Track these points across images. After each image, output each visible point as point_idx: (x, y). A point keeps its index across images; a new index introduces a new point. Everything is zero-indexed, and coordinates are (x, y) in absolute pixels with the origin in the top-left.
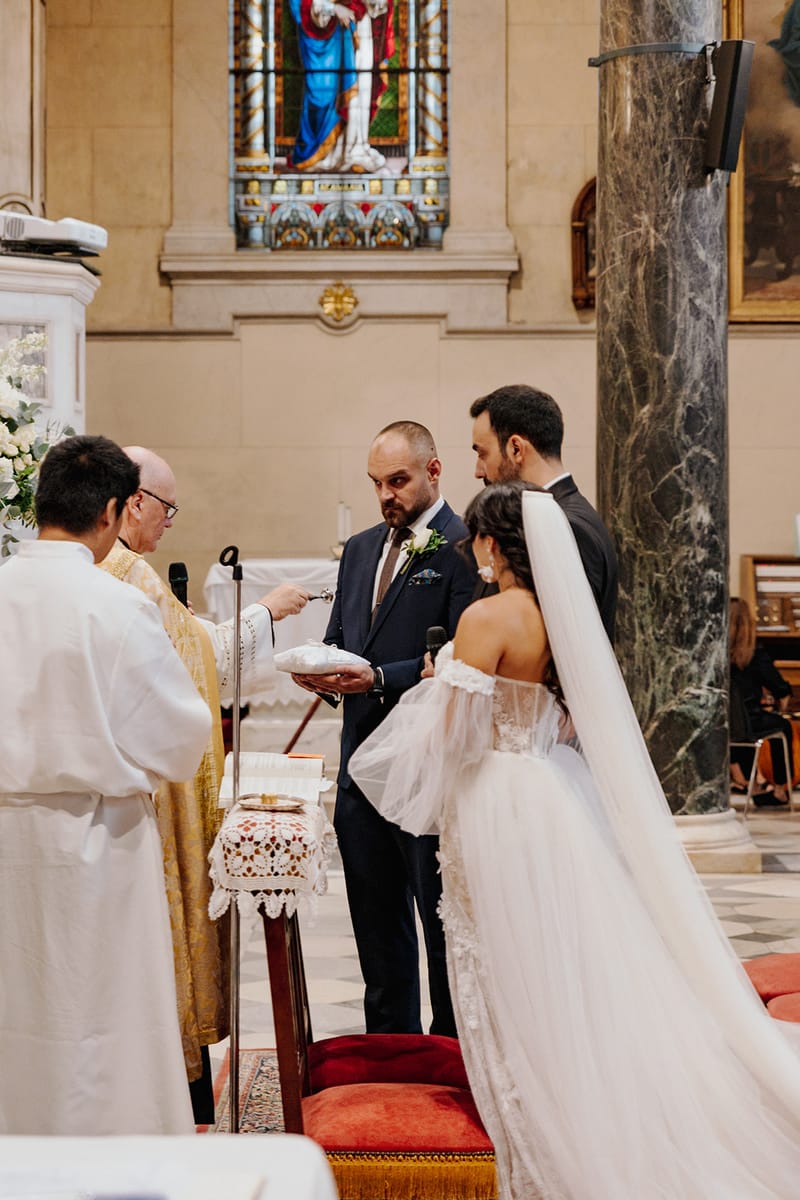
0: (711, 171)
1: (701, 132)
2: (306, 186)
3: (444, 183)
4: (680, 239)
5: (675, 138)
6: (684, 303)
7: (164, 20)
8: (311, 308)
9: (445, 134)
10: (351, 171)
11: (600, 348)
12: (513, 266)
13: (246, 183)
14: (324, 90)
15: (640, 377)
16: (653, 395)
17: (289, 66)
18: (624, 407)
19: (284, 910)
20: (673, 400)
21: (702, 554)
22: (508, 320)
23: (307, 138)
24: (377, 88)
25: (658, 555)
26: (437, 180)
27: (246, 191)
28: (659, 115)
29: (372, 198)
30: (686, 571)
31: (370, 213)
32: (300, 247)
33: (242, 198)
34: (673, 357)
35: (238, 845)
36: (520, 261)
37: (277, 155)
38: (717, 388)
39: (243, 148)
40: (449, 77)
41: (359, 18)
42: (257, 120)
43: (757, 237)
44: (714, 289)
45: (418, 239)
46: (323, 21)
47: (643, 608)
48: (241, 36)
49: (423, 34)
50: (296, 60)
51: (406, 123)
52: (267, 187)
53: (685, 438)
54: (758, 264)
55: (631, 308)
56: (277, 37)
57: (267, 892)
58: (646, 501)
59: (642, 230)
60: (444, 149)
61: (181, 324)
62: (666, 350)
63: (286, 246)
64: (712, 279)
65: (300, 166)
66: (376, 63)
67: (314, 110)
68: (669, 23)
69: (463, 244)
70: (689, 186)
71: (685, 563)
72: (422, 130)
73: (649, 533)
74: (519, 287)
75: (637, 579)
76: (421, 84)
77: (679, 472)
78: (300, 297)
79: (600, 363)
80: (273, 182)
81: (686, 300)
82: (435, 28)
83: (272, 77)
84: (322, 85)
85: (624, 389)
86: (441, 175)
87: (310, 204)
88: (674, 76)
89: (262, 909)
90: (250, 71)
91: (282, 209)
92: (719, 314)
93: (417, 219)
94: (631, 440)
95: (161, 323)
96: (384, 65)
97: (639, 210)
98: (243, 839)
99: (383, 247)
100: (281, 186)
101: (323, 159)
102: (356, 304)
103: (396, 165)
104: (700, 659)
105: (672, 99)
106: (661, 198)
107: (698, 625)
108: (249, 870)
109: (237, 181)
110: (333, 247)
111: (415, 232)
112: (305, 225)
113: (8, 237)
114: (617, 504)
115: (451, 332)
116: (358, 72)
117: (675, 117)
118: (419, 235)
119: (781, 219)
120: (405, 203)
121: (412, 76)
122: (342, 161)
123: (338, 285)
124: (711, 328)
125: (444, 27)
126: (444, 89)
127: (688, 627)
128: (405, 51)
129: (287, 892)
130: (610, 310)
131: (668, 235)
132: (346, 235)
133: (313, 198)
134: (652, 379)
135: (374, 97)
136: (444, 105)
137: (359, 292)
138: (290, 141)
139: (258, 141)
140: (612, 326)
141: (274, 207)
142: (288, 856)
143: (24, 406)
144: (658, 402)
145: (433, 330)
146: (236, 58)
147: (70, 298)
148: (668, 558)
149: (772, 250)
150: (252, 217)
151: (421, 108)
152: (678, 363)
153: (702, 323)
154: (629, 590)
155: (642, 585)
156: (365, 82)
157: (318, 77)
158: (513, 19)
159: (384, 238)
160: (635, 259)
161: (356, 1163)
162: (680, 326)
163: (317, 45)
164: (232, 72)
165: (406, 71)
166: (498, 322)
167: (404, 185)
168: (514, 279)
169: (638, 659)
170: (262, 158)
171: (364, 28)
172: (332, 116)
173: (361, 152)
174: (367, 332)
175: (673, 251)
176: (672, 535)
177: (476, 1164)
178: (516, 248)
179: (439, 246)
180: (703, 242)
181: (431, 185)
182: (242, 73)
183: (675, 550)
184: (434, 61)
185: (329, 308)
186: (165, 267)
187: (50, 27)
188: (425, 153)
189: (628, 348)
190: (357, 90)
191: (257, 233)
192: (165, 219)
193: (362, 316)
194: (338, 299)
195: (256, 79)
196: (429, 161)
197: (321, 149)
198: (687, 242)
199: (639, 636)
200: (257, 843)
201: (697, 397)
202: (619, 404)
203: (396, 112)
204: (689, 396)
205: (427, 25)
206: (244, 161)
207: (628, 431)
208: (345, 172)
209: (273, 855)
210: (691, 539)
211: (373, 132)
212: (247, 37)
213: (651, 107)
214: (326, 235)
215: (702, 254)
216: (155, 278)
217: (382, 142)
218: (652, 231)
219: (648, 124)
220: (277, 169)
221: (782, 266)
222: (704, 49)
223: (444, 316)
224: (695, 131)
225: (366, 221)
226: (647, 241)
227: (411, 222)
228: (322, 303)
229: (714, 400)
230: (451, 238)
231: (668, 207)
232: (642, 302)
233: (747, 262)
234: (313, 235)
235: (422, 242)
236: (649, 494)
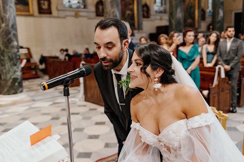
6: (9, 5)
15: (2, 19)
16: (5, 22)
20: (9, 23)
21: (16, 50)
25: (9, 51)
44: (13, 3)
53: (11, 30)
62: (6, 14)
73: (7, 47)
77: (11, 36)
94: (1, 30)
104: (18, 68)
107: (17, 62)
124: (13, 10)
127: (15, 63)
134: (4, 19)
148: (11, 51)
152: (9, 16)
154: (4, 56)
162: (8, 10)
176: (11, 47)
210: (14, 48)
236: (6, 40)
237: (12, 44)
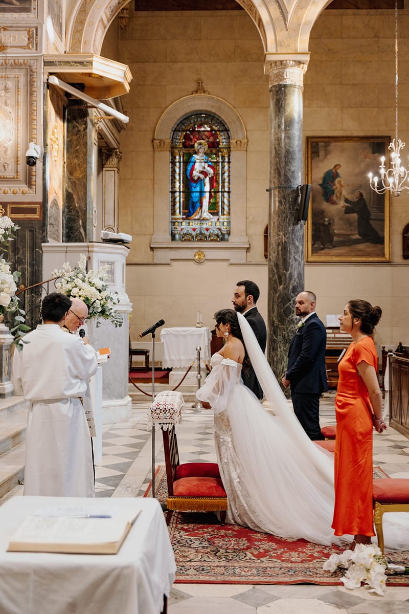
0: (300, 220)
1: (297, 210)
2: (191, 223)
3: (229, 223)
4: (291, 239)
5: (290, 211)
6: (292, 257)
7: (152, 178)
8: (192, 257)
9: (229, 210)
10: (203, 220)
11: (269, 269)
12: (248, 246)
13: (174, 223)
14: (196, 197)
15: (280, 278)
16: (283, 282)
17: (186, 191)
18: (275, 286)
19: (168, 429)
20: (289, 284)
22: (246, 261)
23: (191, 210)
24: (211, 197)
25: (285, 327)
26: (227, 222)
27: (174, 225)
28: (285, 205)
29: (209, 227)
30: (292, 332)
31: (209, 231)
32: (189, 240)
33: (173, 227)
34: (289, 272)
35: (155, 410)
36: (250, 245)
37: (183, 215)
38: (301, 281)
39: (173, 213)
40: (231, 194)
41: (206, 177)
42: (178, 205)
43: (316, 238)
44: (300, 253)
45: (222, 238)
46: (196, 178)
47: (280, 342)
48: (173, 182)
49: (223, 182)
50: (188, 189)
51: (219, 206)
52: (180, 224)
53: (292, 294)
54: (316, 246)
55: (278, 259)
56: (183, 182)
57: (164, 424)
58: (281, 312)
59: (281, 237)
60: (229, 213)
61: (156, 262)
62: (287, 270)
63: (185, 240)
64: (300, 250)
65: (189, 218)
66: (210, 190)
67: (193, 203)
68: (288, 179)
69: (234, 240)
70: (294, 225)
71: (292, 329)
72: (223, 208)
73: (282, 321)
74: (249, 252)
75: (279, 334)
76: (223, 196)
77: (290, 304)
78: (189, 254)
79: (269, 274)
80: (182, 222)
81: (292, 256)
82: (227, 180)
83: (182, 193)
84: (195, 196)
85: (275, 281)
86: (228, 221)
87: (192, 229)
88: (289, 194)
89: (162, 428)
90: (176, 192)
91: (184, 230)
92: (302, 260)
93: (222, 233)
94: (277, 295)
95: (150, 261)
96: (212, 190)
97: (280, 231)
98: (157, 409)
99: (212, 240)
100: (184, 223)
101: (196, 216)
102: (204, 256)
103: (216, 218)
105: (289, 200)
106: (286, 228)
108: (158, 417)
109: (172, 222)
110: (198, 241)
111: (221, 236)
112: (191, 235)
113: (104, 238)
114: (273, 313)
115: (231, 264)
116: (205, 192)
117: (290, 205)
118: (222, 237)
119: (322, 234)
120: (218, 228)
121: (220, 193)
122: (201, 217)
123: (199, 251)
124: (300, 264)
125: (229, 180)
126: (229, 197)
128: (218, 186)
129: (169, 423)
130: (271, 258)
131: (287, 238)
132: (202, 237)
133: (193, 227)
134: (283, 278)
135: (210, 199)
136: (229, 202)
137: (205, 253)
138: (186, 211)
139: (178, 211)
140: (272, 263)
141: (182, 229)
142: (169, 413)
143: (103, 286)
144: (285, 284)
145: (226, 263)
146: (172, 188)
147: (121, 255)
148: (287, 328)
149: (319, 242)
150: (176, 232)
151: (223, 202)
152: (290, 274)
153: (297, 263)
154: (276, 337)
155: (280, 335)
156: (207, 195)
157: (194, 194)
158: (248, 178)
159: (212, 238)
160: (279, 245)
161: (188, 500)
162: (291, 263)
163: (194, 185)
164: (170, 192)
165: (218, 192)
166: (244, 262)
167: (218, 223)
168: (248, 249)
169: (279, 356)
170: (179, 216)
171: (207, 180)
172: (198, 204)
173: (206, 214)
174: (207, 264)
175: (289, 242)
176: (289, 321)
177: (221, 500)
178: (249, 241)
179: (228, 241)
180: (297, 240)
181: (225, 223)
182: (173, 192)
183: (289, 326)
184: (226, 189)
185: (197, 257)
186: (151, 246)
187: (120, 179)
188: (224, 215)
189: (277, 270)
190: (205, 197)
191: (177, 236)
192: (152, 232)
193: (206, 260)
194: (200, 255)
195: (177, 194)
196: (225, 217)
197: (195, 214)
198: (293, 240)
199: (279, 349)
200: (161, 410)
201: (295, 283)
202: (274, 286)
203: (216, 203)
204: (294, 283)
205: (224, 179)
206: (173, 217)
207: (276, 293)
208: (202, 220)
209: (165, 413)
210: (294, 322)
211: (209, 209)
212: (175, 182)
213: (283, 203)
214: (196, 237)
215: (297, 243)
216: (149, 249)
217: (212, 212)
218: (283, 237)
219: (282, 207)
220: (183, 219)
221: (322, 246)
222: (298, 187)
223: (229, 260)
224: (295, 209)
225: (207, 233)
226: (282, 240)
227: (220, 234)
228: (195, 256)
229: (300, 284)
230: (231, 238)
231: (288, 230)
232: (280, 257)
233: (313, 245)
234: (193, 237)
235: (223, 239)
236: (282, 310)
237: (290, 316)
